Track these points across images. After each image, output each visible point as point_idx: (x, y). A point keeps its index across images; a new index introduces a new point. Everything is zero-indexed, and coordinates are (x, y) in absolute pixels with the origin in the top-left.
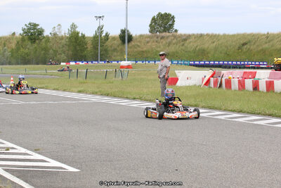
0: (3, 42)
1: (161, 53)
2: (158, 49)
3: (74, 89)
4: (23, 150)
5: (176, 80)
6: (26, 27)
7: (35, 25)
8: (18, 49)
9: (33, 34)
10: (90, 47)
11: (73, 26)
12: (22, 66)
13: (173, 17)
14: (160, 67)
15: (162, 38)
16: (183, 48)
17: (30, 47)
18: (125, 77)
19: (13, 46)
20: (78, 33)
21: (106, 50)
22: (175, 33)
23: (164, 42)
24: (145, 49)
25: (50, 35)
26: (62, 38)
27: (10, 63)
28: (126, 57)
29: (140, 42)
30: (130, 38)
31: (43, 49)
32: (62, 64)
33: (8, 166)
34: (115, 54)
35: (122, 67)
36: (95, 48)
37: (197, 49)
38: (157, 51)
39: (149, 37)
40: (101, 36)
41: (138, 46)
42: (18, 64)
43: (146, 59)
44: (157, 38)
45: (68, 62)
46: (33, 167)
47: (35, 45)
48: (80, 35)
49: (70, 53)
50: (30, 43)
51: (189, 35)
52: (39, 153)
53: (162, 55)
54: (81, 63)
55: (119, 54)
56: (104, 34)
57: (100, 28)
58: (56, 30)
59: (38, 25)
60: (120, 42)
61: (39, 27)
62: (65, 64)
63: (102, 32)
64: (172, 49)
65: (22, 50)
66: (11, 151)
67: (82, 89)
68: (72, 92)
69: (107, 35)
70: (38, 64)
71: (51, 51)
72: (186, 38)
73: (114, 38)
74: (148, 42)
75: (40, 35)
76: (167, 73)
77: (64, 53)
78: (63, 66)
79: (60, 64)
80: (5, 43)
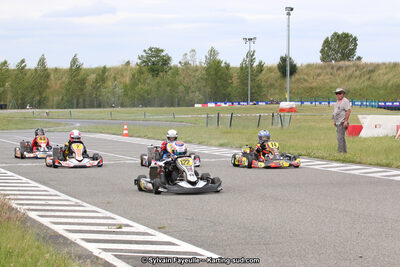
0: (113, 75)
1: (338, 90)
2: (334, 84)
3: (213, 142)
4: (142, 228)
5: (359, 129)
6: (144, 54)
7: (159, 51)
8: (134, 84)
9: (156, 63)
10: (235, 81)
11: (213, 52)
12: (140, 109)
13: (355, 39)
14: (336, 111)
15: (339, 68)
16: (370, 83)
17: (151, 82)
18: (286, 125)
19: (127, 80)
20: (219, 62)
21: (259, 86)
22: (358, 62)
23: (342, 75)
24: (314, 85)
25: (179, 65)
26: (196, 69)
27: (122, 105)
28: (287, 96)
29: (307, 74)
30: (294, 69)
31: (168, 85)
32: (196, 105)
33: (121, 250)
34: (272, 91)
35: (282, 110)
36: (244, 82)
37: (390, 84)
38: (331, 88)
39: (320, 67)
40: (252, 65)
41: (305, 80)
42: (134, 106)
43: (316, 99)
44: (333, 68)
45: (205, 103)
46: (156, 252)
47: (158, 79)
48: (223, 65)
49: (208, 90)
50: (150, 76)
51: (378, 65)
52: (165, 233)
53: (339, 93)
54: (223, 105)
55: (277, 91)
56: (256, 64)
57: (251, 55)
58: (188, 58)
59: (162, 51)
60: (279, 74)
61: (163, 54)
62: (200, 105)
63: (252, 61)
64: (353, 84)
65: (140, 86)
66: (124, 229)
67: (226, 141)
68: (211, 145)
69: (261, 65)
70: (161, 106)
71: (181, 88)
72: (374, 69)
73: (270, 69)
74: (319, 75)
75: (165, 64)
76: (347, 118)
77: (199, 90)
78: (198, 109)
79: (193, 106)
80: (115, 77)
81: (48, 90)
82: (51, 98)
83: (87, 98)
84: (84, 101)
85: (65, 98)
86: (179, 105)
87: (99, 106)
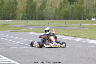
0: (50, 3)
8: (61, 9)
12: (63, 21)
17: (69, 7)
19: (58, 6)
27: (55, 19)
31: (78, 9)
32: (93, 19)
42: (61, 19)
50: (69, 4)
65: (63, 9)
70: (75, 19)
77: (94, 12)
78: (93, 21)
79: (91, 19)
80: (51, 5)
81: (17, 11)
82: (18, 14)
83: (37, 15)
84: (35, 16)
85: (25, 14)
86: (83, 19)
87: (43, 19)
